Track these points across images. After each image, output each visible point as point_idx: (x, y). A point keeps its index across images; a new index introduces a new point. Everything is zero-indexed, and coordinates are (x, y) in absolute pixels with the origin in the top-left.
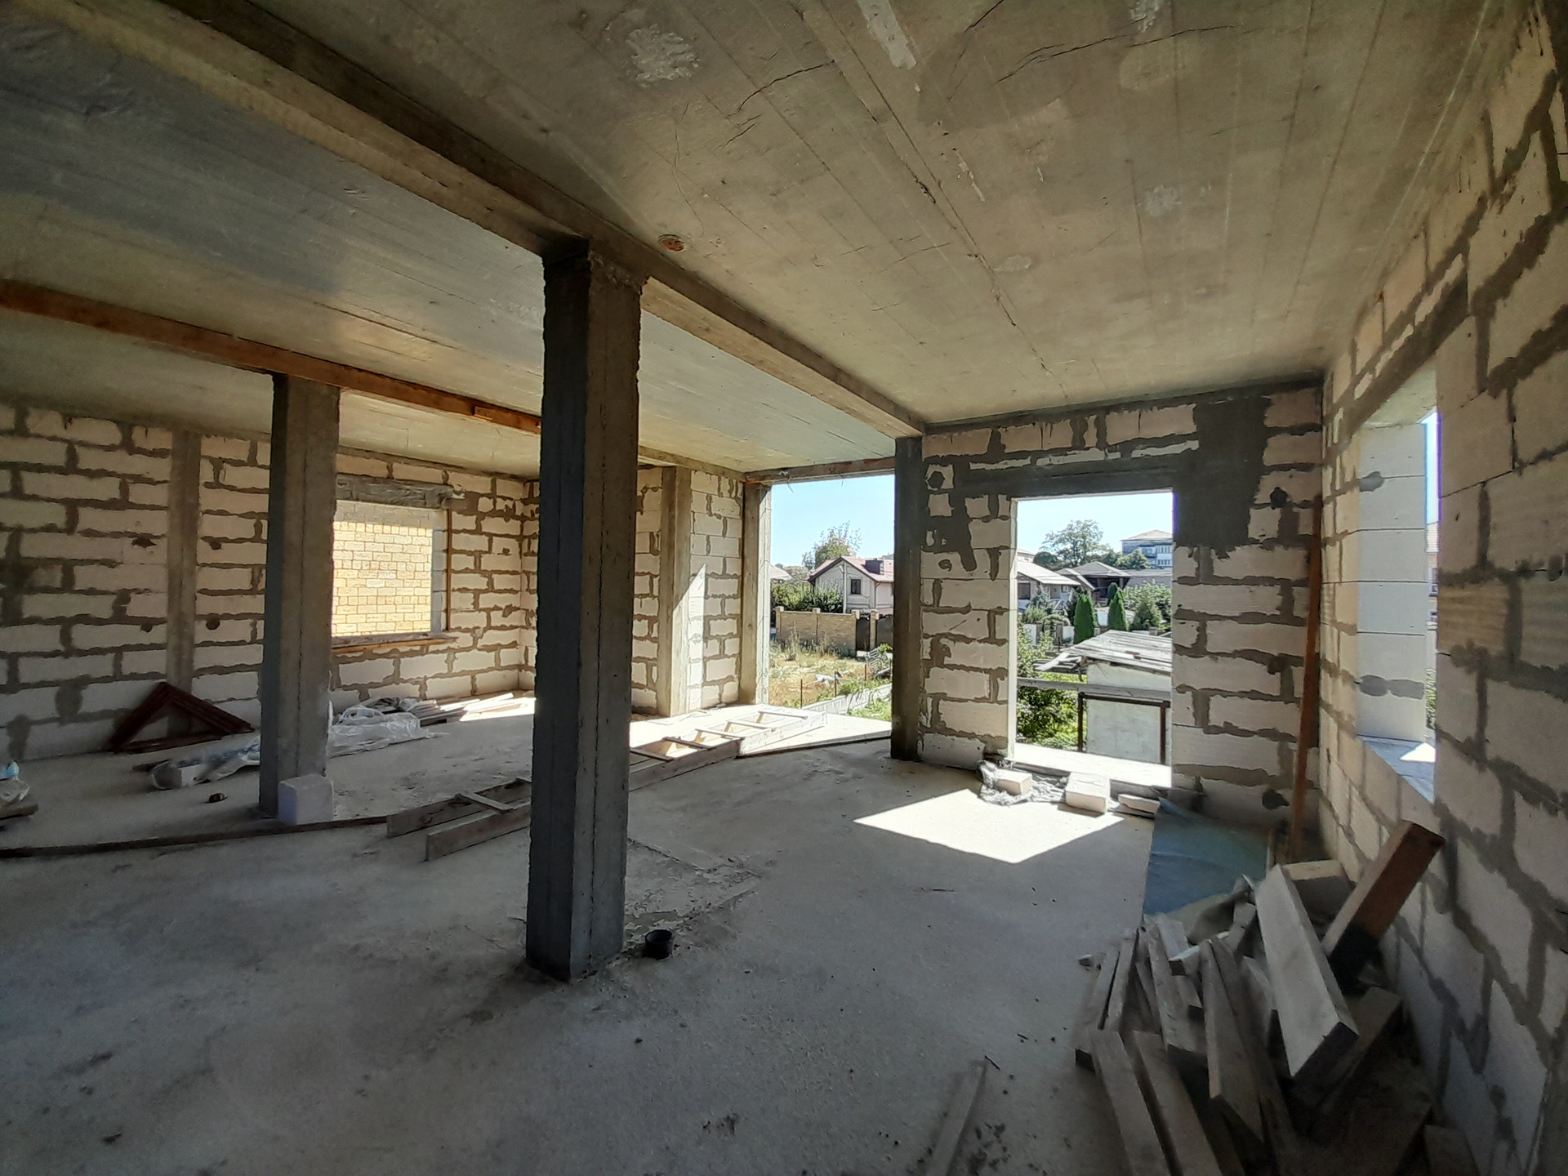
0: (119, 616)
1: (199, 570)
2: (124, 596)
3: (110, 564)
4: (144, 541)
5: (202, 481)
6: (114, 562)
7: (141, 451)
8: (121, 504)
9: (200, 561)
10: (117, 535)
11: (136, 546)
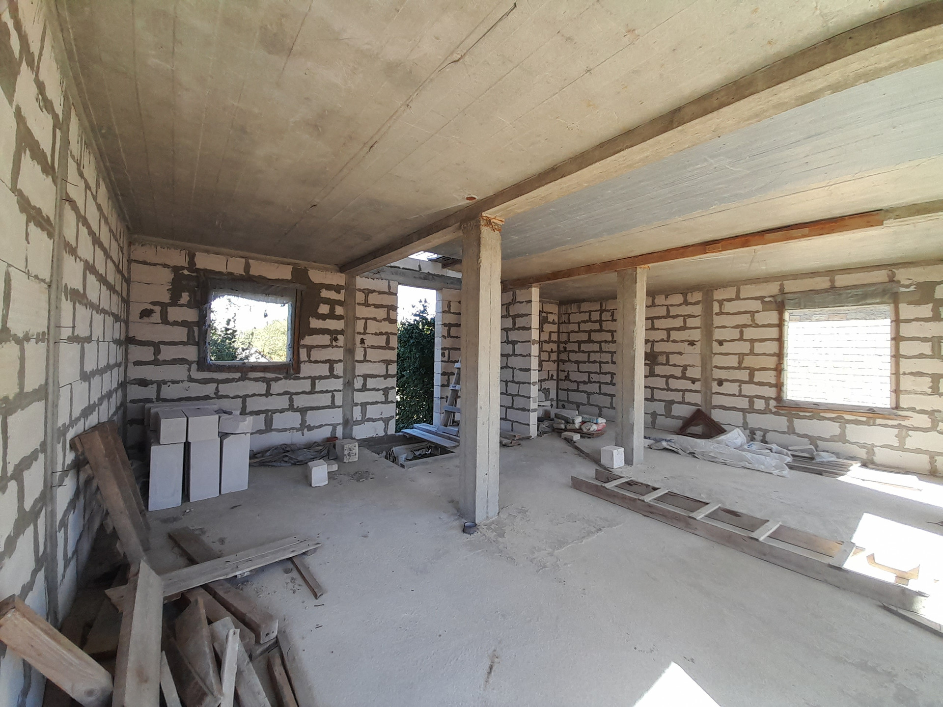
0: (684, 377)
1: (714, 356)
2: (685, 368)
3: (680, 353)
4: (692, 343)
5: (714, 313)
6: (681, 353)
7: (691, 304)
8: (684, 328)
9: (714, 352)
10: (682, 341)
11: (689, 346)
